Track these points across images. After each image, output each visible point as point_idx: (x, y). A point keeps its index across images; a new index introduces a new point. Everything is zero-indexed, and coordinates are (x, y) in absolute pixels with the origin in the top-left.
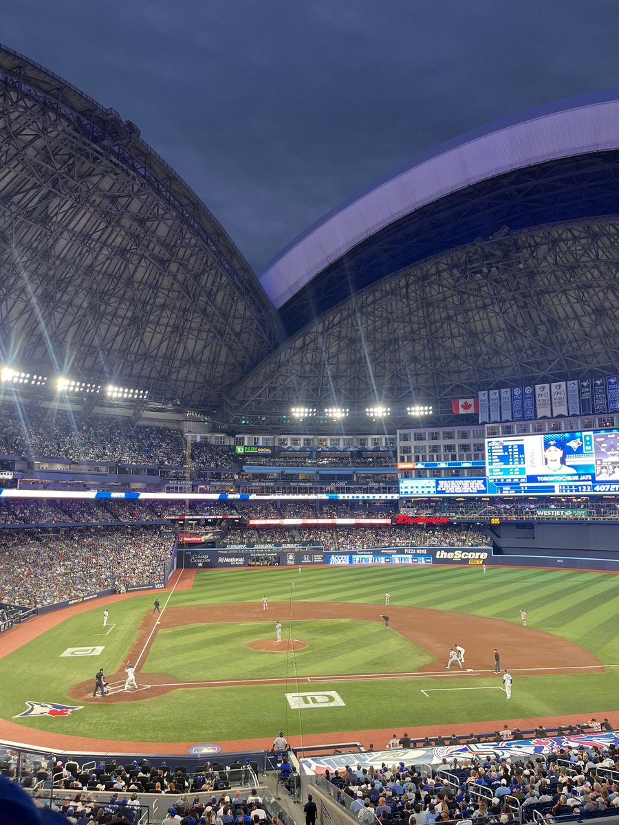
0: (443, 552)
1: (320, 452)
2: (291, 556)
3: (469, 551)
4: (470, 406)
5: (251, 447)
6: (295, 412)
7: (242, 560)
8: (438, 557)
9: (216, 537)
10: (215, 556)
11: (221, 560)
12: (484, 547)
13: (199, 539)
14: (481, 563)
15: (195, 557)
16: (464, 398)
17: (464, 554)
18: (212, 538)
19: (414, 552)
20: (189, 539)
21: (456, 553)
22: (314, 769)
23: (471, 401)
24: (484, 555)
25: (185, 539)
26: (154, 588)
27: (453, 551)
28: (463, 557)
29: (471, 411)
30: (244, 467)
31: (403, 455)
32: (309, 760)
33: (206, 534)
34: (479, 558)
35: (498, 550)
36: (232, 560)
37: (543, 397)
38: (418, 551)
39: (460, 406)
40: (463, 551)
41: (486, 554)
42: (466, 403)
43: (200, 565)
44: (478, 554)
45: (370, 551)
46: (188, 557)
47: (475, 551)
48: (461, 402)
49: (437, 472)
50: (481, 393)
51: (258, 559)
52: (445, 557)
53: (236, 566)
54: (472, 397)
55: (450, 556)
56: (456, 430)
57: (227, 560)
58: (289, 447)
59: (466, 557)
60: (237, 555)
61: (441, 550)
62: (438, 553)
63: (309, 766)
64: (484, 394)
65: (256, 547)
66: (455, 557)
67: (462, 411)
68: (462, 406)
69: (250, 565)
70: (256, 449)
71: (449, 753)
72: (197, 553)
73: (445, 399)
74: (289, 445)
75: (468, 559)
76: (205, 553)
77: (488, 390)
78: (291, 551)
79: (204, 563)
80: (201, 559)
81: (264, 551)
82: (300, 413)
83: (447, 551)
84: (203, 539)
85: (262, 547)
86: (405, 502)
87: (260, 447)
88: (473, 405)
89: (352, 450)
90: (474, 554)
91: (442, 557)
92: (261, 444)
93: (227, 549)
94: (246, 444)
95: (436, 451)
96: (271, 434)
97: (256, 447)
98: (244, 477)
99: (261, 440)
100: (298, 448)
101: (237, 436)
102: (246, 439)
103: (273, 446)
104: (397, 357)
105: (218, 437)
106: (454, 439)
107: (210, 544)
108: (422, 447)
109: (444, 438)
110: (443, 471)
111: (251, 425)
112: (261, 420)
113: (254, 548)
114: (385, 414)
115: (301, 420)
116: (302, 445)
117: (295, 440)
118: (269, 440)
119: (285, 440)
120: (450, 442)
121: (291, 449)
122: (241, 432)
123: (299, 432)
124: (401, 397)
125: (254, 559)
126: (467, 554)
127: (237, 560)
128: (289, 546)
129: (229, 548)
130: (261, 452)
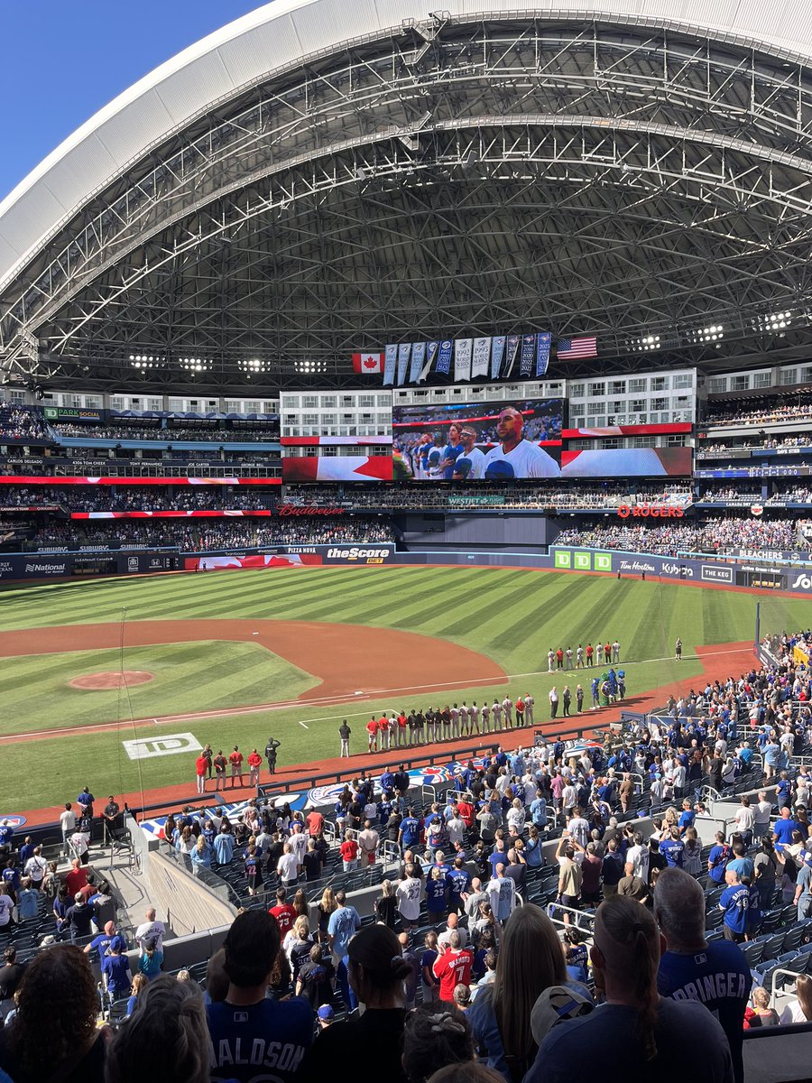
0: (336, 550)
1: (172, 419)
2: (133, 561)
3: (367, 548)
4: (375, 363)
5: (68, 409)
6: (135, 362)
7: (62, 567)
8: (329, 556)
9: (20, 537)
10: (19, 564)
11: (29, 568)
12: (386, 543)
14: (381, 562)
16: (367, 352)
17: (361, 551)
18: (15, 538)
19: (300, 551)
21: (352, 551)
22: (158, 833)
23: (376, 357)
24: (385, 553)
27: (348, 548)
28: (360, 556)
29: (376, 369)
30: (59, 439)
31: (288, 426)
32: (152, 822)
33: (5, 533)
34: (379, 557)
35: (402, 546)
36: (47, 568)
37: (463, 356)
38: (304, 550)
39: (363, 363)
40: (361, 548)
41: (388, 552)
42: (370, 359)
44: (378, 551)
45: (242, 551)
47: (375, 548)
48: (364, 357)
50: (388, 347)
51: (86, 565)
52: (338, 556)
54: (379, 352)
55: (345, 554)
56: (356, 394)
57: (38, 568)
58: (127, 412)
59: (364, 556)
60: (54, 560)
61: (333, 548)
62: (330, 551)
63: (151, 829)
64: (393, 349)
65: (83, 550)
66: (351, 555)
67: (365, 370)
68: (365, 363)
69: (74, 574)
70: (75, 413)
73: (344, 352)
74: (126, 408)
75: (366, 558)
76: (3, 559)
77: (399, 343)
78: (133, 554)
79: (3, 573)
81: (94, 555)
82: (142, 362)
83: (341, 548)
85: (90, 549)
86: (289, 488)
87: (83, 410)
88: (378, 363)
89: (218, 417)
90: (373, 551)
91: (334, 556)
92: (83, 406)
93: (38, 553)
94: (60, 405)
95: (331, 422)
96: (99, 391)
97: (76, 409)
98: (61, 453)
99: (83, 399)
100: (139, 413)
101: (45, 393)
102: (59, 398)
103: (102, 408)
104: (281, 290)
105: (16, 393)
106: (354, 406)
107: (11, 547)
108: (313, 416)
109: (342, 405)
110: (339, 449)
111: (67, 377)
112: (81, 369)
113: (80, 551)
114: (263, 370)
115: (143, 373)
116: (146, 409)
117: (135, 401)
118: (98, 401)
119: (121, 400)
120: (348, 411)
121: (129, 415)
122: (52, 387)
123: (141, 390)
124: (286, 347)
125: (79, 566)
126: (365, 551)
127: (54, 568)
128: (130, 547)
129: (41, 551)
130: (83, 417)
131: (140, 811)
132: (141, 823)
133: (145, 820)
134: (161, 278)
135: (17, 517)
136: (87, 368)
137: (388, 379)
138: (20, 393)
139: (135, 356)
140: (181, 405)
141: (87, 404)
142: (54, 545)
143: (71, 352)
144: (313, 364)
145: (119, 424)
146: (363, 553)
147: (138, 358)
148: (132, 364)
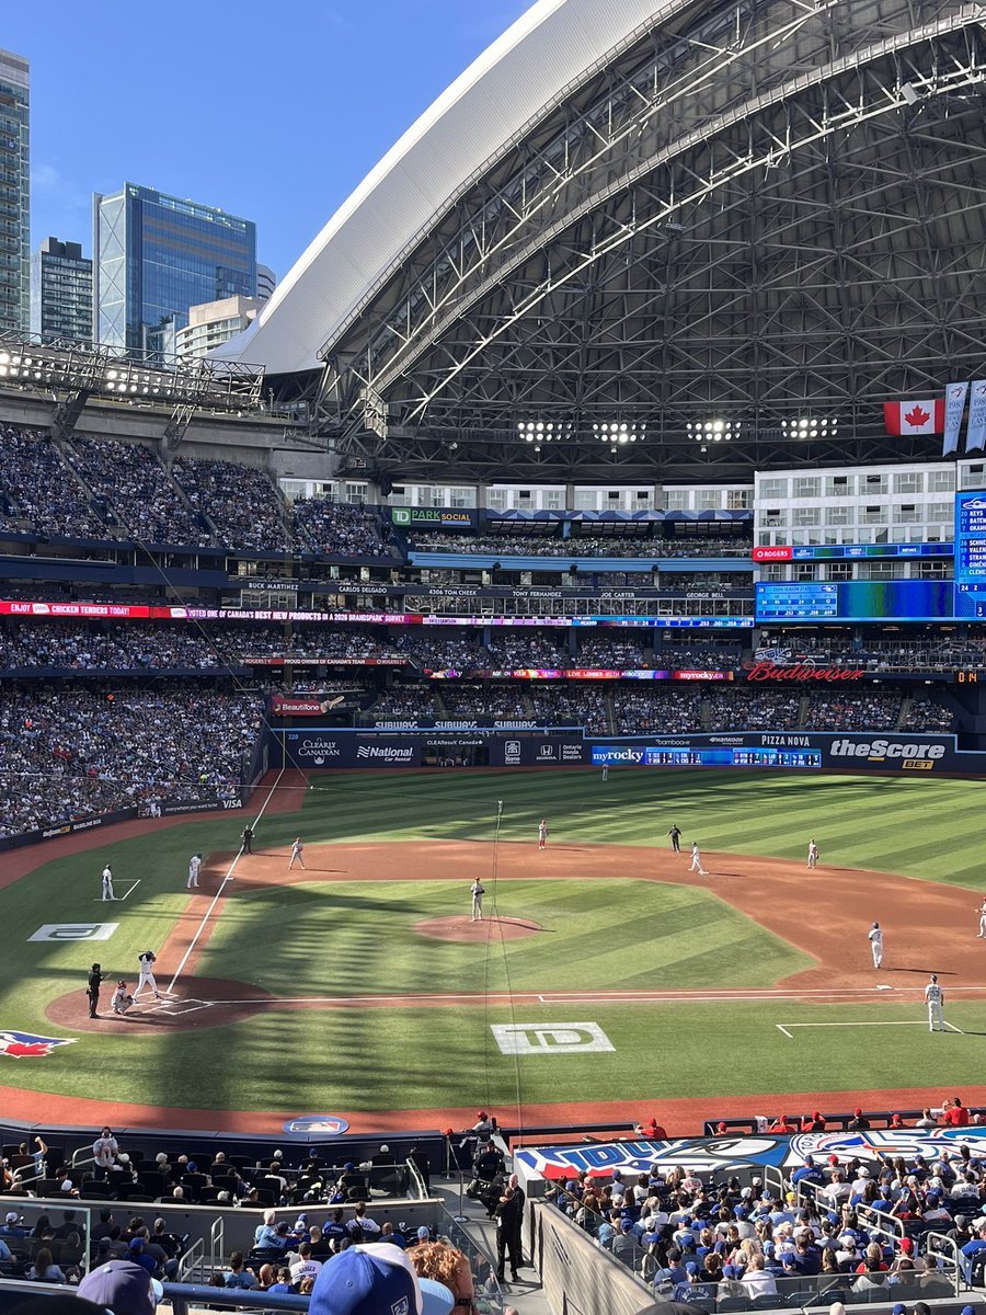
0: (846, 742)
1: (579, 522)
2: (513, 748)
3: (903, 741)
4: (926, 417)
5: (425, 509)
6: (525, 431)
7: (408, 753)
8: (834, 752)
9: (351, 705)
10: (348, 744)
11: (363, 752)
12: (937, 734)
13: (316, 708)
14: (930, 766)
15: (308, 744)
16: (911, 398)
17: (892, 747)
18: (344, 705)
19: (783, 742)
20: (295, 708)
21: (875, 744)
22: (543, 1170)
23: (928, 407)
24: (937, 751)
25: (285, 707)
26: (221, 807)
27: (869, 740)
28: (890, 754)
29: (928, 428)
30: (411, 555)
31: (766, 529)
32: (533, 1152)
33: (332, 697)
34: (927, 758)
35: (968, 740)
36: (386, 753)
38: (790, 741)
39: (903, 418)
40: (892, 740)
41: (942, 749)
42: (917, 411)
43: (319, 761)
44: (923, 748)
45: (685, 739)
46: (293, 746)
47: (919, 742)
48: (907, 408)
49: (843, 569)
50: (951, 388)
51: (442, 751)
52: (851, 753)
53: (394, 765)
54: (933, 397)
55: (861, 750)
56: (889, 472)
57: (375, 752)
58: (511, 512)
59: (897, 754)
60: (397, 741)
61: (841, 738)
62: (836, 744)
63: (532, 1162)
64: (960, 390)
65: (439, 726)
66: (873, 753)
67: (907, 429)
68: (908, 418)
69: (425, 764)
70: (436, 515)
71: (822, 1146)
72: (313, 737)
73: (869, 400)
74: (510, 506)
75: (902, 759)
76: (327, 737)
77: (970, 381)
78: (513, 736)
79: (327, 758)
80: (321, 749)
81: (456, 735)
82: (535, 432)
83: (856, 741)
84: (323, 707)
85: (450, 726)
86: (765, 634)
87: (447, 511)
88: (932, 416)
89: (651, 518)
90: (914, 747)
91: (843, 753)
92: (447, 505)
93: (375, 729)
94: (415, 503)
95: (842, 520)
96: (470, 480)
97: (437, 510)
98: (413, 577)
99: (446, 494)
100: (530, 513)
101: (394, 485)
102: (414, 493)
103: (475, 507)
104: (762, 303)
105: (354, 487)
106: (885, 492)
107: (339, 719)
108: (810, 510)
109: (863, 491)
110: (855, 566)
111: (426, 460)
112: (447, 448)
113: (435, 729)
114: (728, 436)
115: (538, 449)
116: (539, 507)
117: (525, 494)
118: (467, 495)
119: (503, 494)
120: (874, 500)
121: (514, 517)
122: (405, 477)
123: (533, 477)
124: (769, 397)
125: (432, 751)
126: (899, 747)
127: (397, 752)
128: (508, 726)
129: (380, 727)
130: (447, 521)
131: (516, 1133)
132: (516, 1151)
133: (523, 1146)
134: (570, 298)
135: (349, 673)
136: (455, 445)
137: (950, 444)
138: (359, 487)
139: (526, 424)
140: (593, 500)
141: (453, 501)
142: (400, 719)
143: (433, 421)
144: (814, 423)
145: (500, 533)
146: (895, 750)
147: (531, 427)
148: (522, 436)
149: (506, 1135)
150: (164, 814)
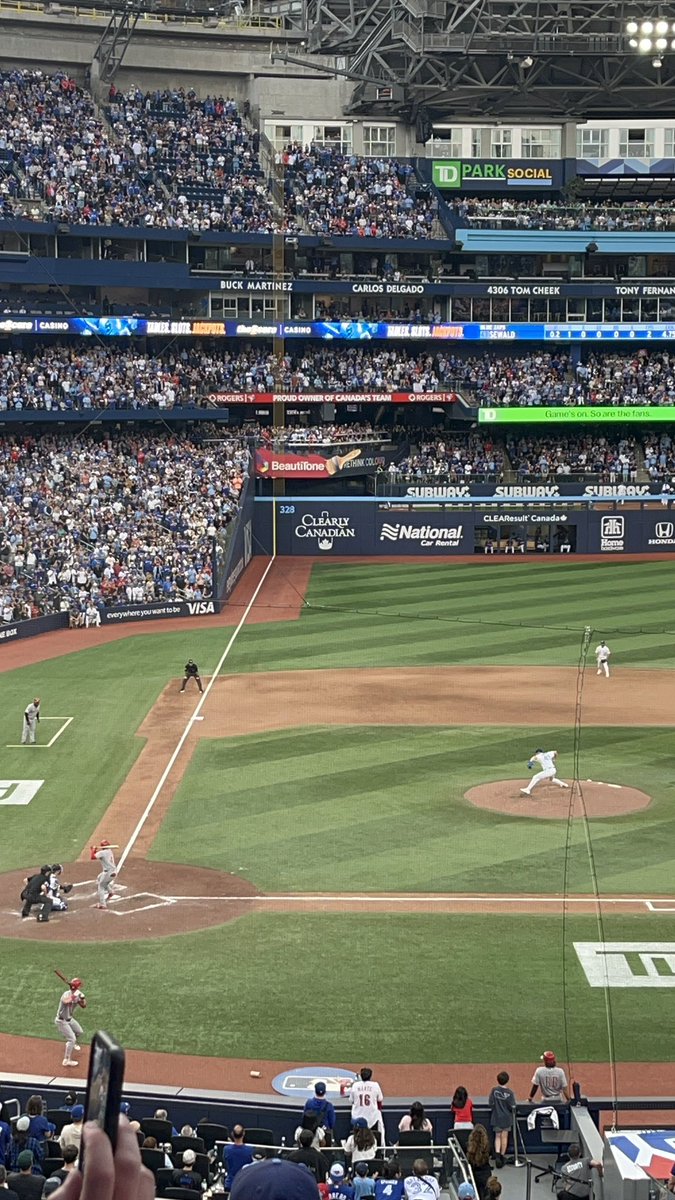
2: (613, 526)
5: (482, 163)
6: (637, 37)
7: (456, 533)
9: (371, 462)
10: (368, 521)
11: (389, 532)
13: (320, 467)
15: (308, 520)
18: (361, 463)
20: (289, 467)
22: (647, 1163)
25: (277, 466)
26: (185, 613)
30: (461, 235)
32: (633, 1137)
33: (345, 450)
36: (423, 533)
43: (325, 545)
46: (287, 523)
53: (434, 551)
57: (408, 533)
58: (615, 163)
60: (439, 517)
63: (632, 1153)
65: (502, 494)
69: (479, 550)
70: (499, 171)
72: (316, 510)
74: (614, 154)
76: (336, 510)
78: (614, 508)
79: (336, 541)
80: (327, 528)
81: (526, 508)
82: (653, 37)
84: (331, 466)
85: (519, 493)
87: (515, 164)
92: (516, 154)
93: (406, 498)
94: (467, 154)
96: (552, 114)
97: (500, 162)
98: (463, 269)
99: (516, 138)
100: (643, 164)
101: (435, 126)
102: (464, 138)
103: (558, 158)
105: (375, 130)
107: (353, 484)
111: (484, 86)
112: (516, 65)
113: (495, 497)
115: (657, 64)
116: (659, 154)
117: (637, 135)
118: (548, 140)
119: (601, 135)
121: (620, 170)
122: (451, 113)
123: (651, 106)
125: (492, 532)
127: (439, 533)
128: (606, 493)
129: (413, 494)
130: (516, 179)
131: (607, 1106)
132: (609, 1135)
133: (618, 1128)
135: (366, 414)
136: (529, 61)
138: (383, 130)
139: (639, 24)
141: (526, 148)
142: (442, 481)
143: (495, 25)
145: (596, 196)
147: (647, 27)
148: (633, 43)
149: (594, 1111)
150: (105, 621)
